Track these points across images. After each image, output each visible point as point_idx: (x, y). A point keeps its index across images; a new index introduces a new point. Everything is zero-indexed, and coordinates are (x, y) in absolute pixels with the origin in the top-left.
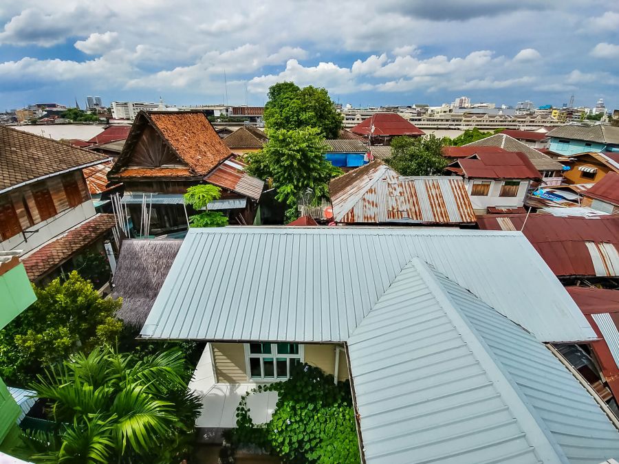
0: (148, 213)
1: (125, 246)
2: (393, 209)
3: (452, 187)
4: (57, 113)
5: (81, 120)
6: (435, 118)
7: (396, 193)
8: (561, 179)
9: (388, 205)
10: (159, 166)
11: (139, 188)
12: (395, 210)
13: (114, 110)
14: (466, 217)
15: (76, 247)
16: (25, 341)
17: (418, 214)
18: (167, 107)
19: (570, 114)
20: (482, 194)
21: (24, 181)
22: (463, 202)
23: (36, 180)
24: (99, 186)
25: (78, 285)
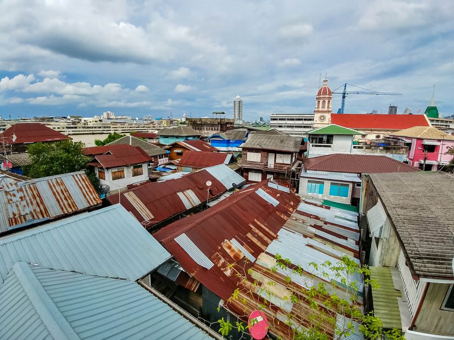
2: (14, 215)
3: (76, 181)
6: (89, 126)
7: (17, 199)
8: (167, 158)
9: (8, 213)
12: (17, 216)
14: (92, 201)
17: (44, 212)
19: (172, 122)
20: (121, 178)
22: (88, 191)
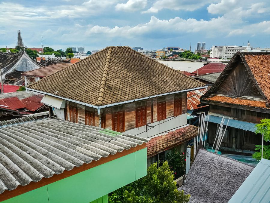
0: (223, 132)
1: (200, 154)
4: (178, 53)
5: (190, 59)
10: (240, 97)
11: (220, 111)
13: (212, 52)
15: (170, 144)
16: (129, 197)
18: (252, 49)
21: (156, 94)
23: (162, 95)
24: (193, 105)
25: (166, 172)
